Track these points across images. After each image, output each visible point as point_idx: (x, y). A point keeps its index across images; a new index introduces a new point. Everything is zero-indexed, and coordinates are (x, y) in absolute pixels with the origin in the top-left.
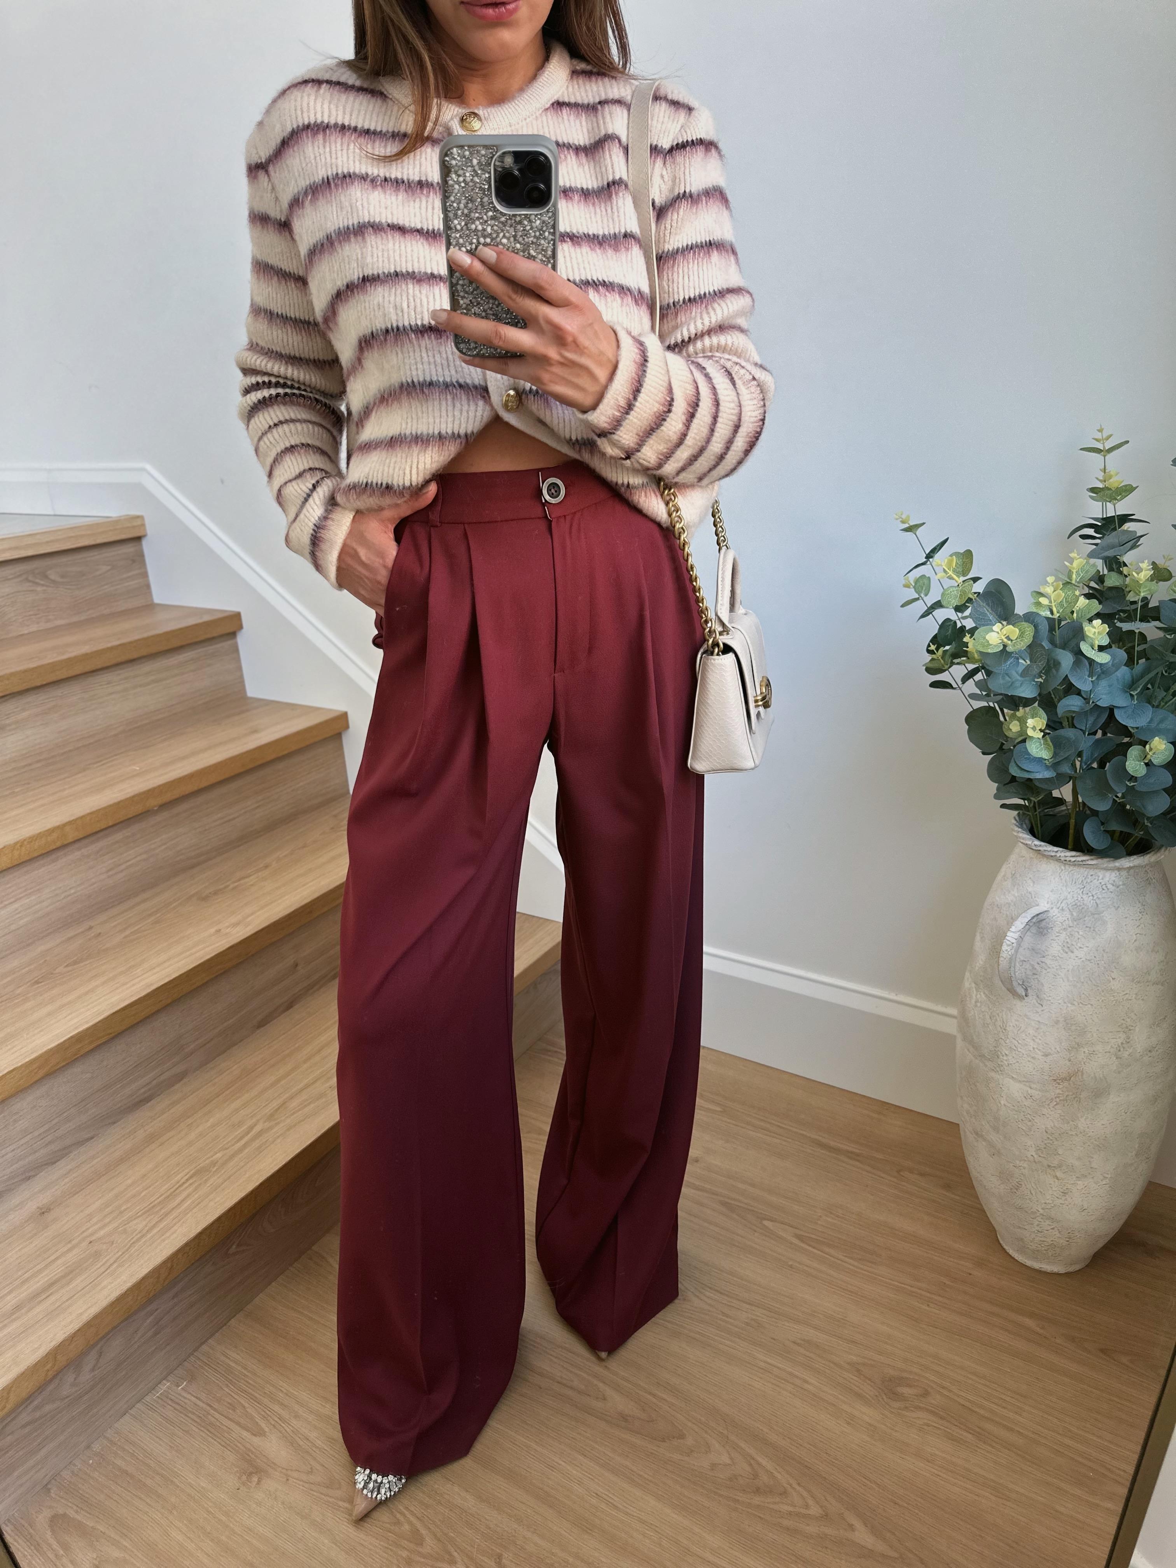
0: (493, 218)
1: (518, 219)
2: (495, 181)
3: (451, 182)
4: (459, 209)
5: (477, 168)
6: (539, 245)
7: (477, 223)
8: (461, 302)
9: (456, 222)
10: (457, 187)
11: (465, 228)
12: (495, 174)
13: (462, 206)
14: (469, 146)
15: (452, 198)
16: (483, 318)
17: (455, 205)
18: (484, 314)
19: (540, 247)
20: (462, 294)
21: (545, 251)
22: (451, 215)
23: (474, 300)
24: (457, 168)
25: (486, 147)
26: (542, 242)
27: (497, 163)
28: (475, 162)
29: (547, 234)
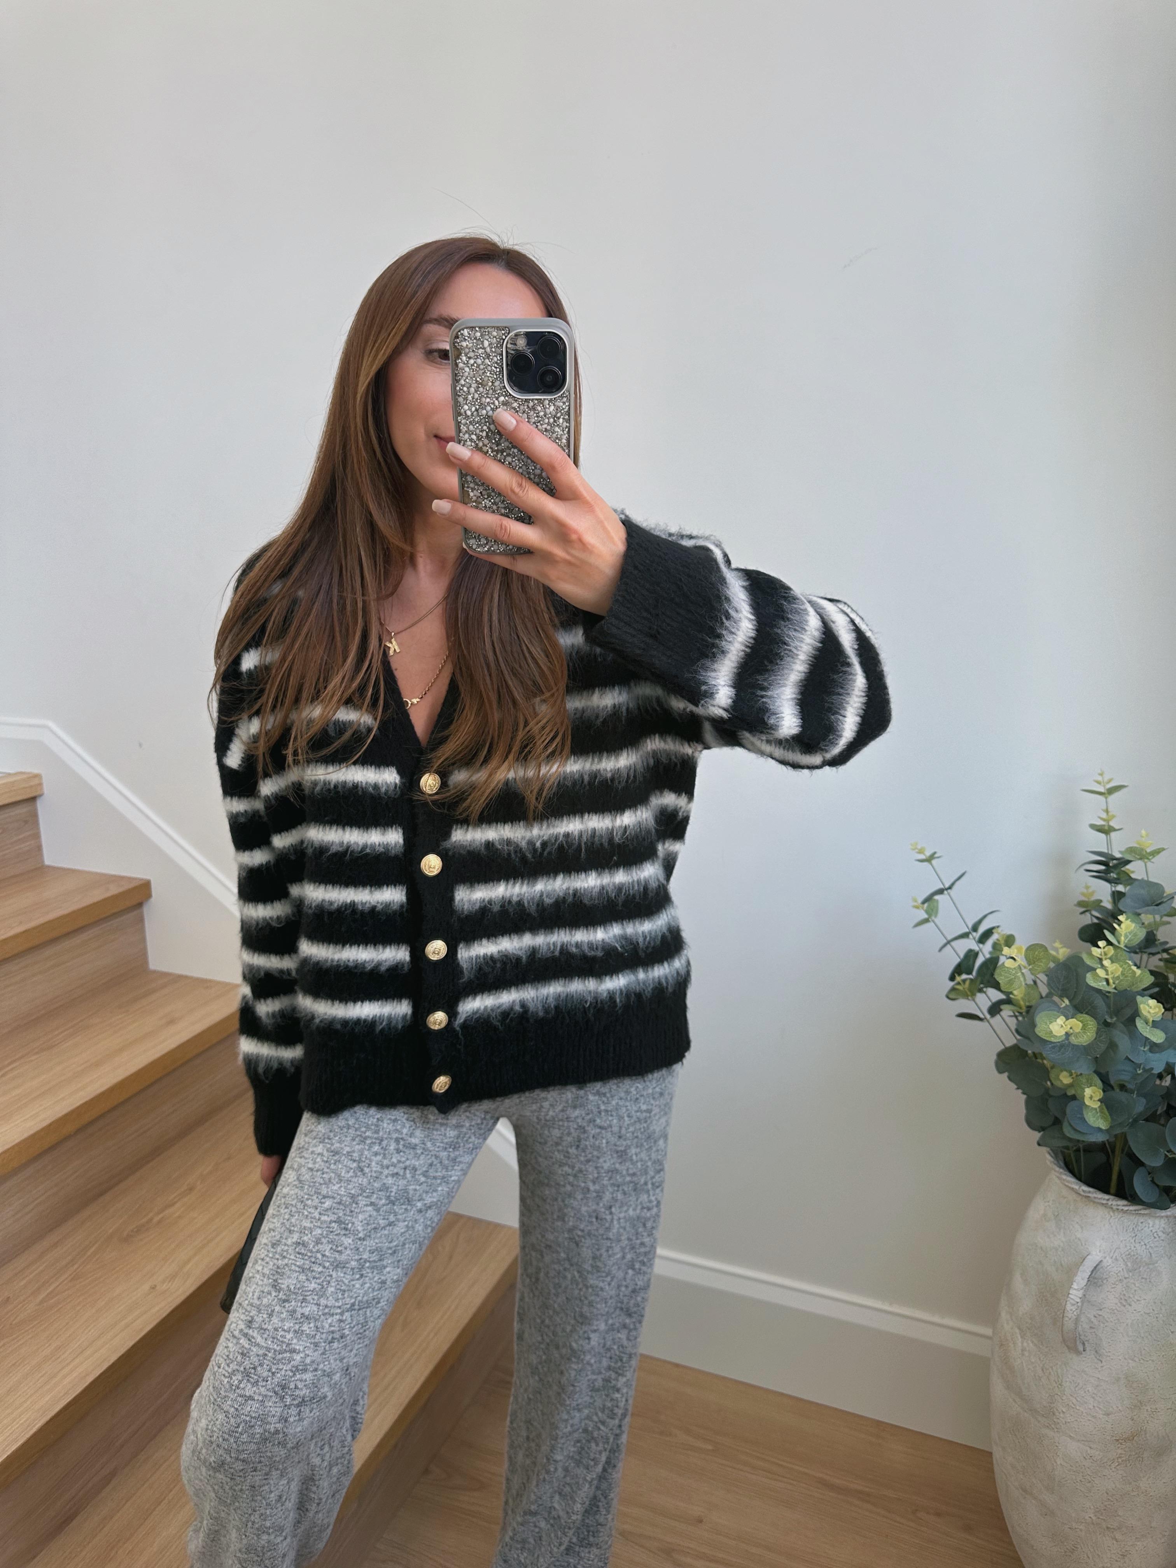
0: (505, 404)
1: (531, 404)
2: (507, 365)
3: (461, 365)
4: (469, 393)
5: (488, 350)
6: (553, 433)
7: (488, 408)
8: (472, 494)
9: (466, 407)
10: (467, 369)
11: (475, 413)
12: (507, 357)
13: (472, 390)
14: (480, 328)
15: (462, 382)
16: (493, 512)
17: (465, 389)
18: (495, 507)
19: (555, 435)
20: (472, 485)
21: (560, 440)
22: (461, 399)
23: (484, 493)
24: (467, 350)
25: (499, 328)
26: (557, 429)
27: (509, 346)
28: (486, 343)
29: (561, 420)
